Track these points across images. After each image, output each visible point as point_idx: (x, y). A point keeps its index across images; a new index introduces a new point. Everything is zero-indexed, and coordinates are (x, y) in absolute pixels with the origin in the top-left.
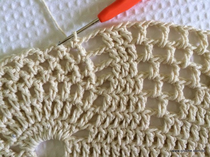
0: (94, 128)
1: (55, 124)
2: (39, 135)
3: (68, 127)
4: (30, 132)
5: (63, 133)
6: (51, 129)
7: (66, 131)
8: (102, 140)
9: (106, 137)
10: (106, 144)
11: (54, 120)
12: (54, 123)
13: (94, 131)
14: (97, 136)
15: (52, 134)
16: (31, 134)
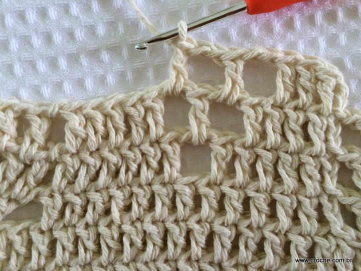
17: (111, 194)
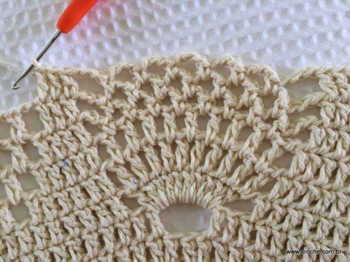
0: (264, 201)
1: (202, 181)
2: (174, 191)
3: (222, 190)
4: (161, 183)
5: (212, 197)
6: (195, 186)
7: (218, 196)
8: (275, 223)
9: (283, 220)
10: (281, 231)
11: (202, 174)
12: (201, 179)
13: (265, 206)
14: (267, 215)
15: (195, 194)
16: (161, 185)
17: (305, 216)
